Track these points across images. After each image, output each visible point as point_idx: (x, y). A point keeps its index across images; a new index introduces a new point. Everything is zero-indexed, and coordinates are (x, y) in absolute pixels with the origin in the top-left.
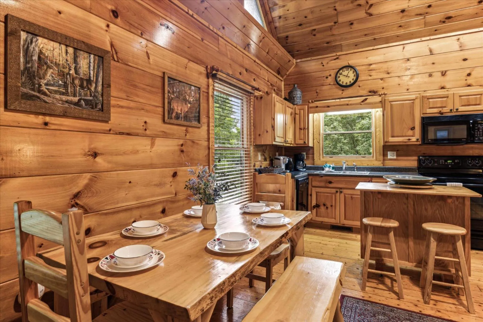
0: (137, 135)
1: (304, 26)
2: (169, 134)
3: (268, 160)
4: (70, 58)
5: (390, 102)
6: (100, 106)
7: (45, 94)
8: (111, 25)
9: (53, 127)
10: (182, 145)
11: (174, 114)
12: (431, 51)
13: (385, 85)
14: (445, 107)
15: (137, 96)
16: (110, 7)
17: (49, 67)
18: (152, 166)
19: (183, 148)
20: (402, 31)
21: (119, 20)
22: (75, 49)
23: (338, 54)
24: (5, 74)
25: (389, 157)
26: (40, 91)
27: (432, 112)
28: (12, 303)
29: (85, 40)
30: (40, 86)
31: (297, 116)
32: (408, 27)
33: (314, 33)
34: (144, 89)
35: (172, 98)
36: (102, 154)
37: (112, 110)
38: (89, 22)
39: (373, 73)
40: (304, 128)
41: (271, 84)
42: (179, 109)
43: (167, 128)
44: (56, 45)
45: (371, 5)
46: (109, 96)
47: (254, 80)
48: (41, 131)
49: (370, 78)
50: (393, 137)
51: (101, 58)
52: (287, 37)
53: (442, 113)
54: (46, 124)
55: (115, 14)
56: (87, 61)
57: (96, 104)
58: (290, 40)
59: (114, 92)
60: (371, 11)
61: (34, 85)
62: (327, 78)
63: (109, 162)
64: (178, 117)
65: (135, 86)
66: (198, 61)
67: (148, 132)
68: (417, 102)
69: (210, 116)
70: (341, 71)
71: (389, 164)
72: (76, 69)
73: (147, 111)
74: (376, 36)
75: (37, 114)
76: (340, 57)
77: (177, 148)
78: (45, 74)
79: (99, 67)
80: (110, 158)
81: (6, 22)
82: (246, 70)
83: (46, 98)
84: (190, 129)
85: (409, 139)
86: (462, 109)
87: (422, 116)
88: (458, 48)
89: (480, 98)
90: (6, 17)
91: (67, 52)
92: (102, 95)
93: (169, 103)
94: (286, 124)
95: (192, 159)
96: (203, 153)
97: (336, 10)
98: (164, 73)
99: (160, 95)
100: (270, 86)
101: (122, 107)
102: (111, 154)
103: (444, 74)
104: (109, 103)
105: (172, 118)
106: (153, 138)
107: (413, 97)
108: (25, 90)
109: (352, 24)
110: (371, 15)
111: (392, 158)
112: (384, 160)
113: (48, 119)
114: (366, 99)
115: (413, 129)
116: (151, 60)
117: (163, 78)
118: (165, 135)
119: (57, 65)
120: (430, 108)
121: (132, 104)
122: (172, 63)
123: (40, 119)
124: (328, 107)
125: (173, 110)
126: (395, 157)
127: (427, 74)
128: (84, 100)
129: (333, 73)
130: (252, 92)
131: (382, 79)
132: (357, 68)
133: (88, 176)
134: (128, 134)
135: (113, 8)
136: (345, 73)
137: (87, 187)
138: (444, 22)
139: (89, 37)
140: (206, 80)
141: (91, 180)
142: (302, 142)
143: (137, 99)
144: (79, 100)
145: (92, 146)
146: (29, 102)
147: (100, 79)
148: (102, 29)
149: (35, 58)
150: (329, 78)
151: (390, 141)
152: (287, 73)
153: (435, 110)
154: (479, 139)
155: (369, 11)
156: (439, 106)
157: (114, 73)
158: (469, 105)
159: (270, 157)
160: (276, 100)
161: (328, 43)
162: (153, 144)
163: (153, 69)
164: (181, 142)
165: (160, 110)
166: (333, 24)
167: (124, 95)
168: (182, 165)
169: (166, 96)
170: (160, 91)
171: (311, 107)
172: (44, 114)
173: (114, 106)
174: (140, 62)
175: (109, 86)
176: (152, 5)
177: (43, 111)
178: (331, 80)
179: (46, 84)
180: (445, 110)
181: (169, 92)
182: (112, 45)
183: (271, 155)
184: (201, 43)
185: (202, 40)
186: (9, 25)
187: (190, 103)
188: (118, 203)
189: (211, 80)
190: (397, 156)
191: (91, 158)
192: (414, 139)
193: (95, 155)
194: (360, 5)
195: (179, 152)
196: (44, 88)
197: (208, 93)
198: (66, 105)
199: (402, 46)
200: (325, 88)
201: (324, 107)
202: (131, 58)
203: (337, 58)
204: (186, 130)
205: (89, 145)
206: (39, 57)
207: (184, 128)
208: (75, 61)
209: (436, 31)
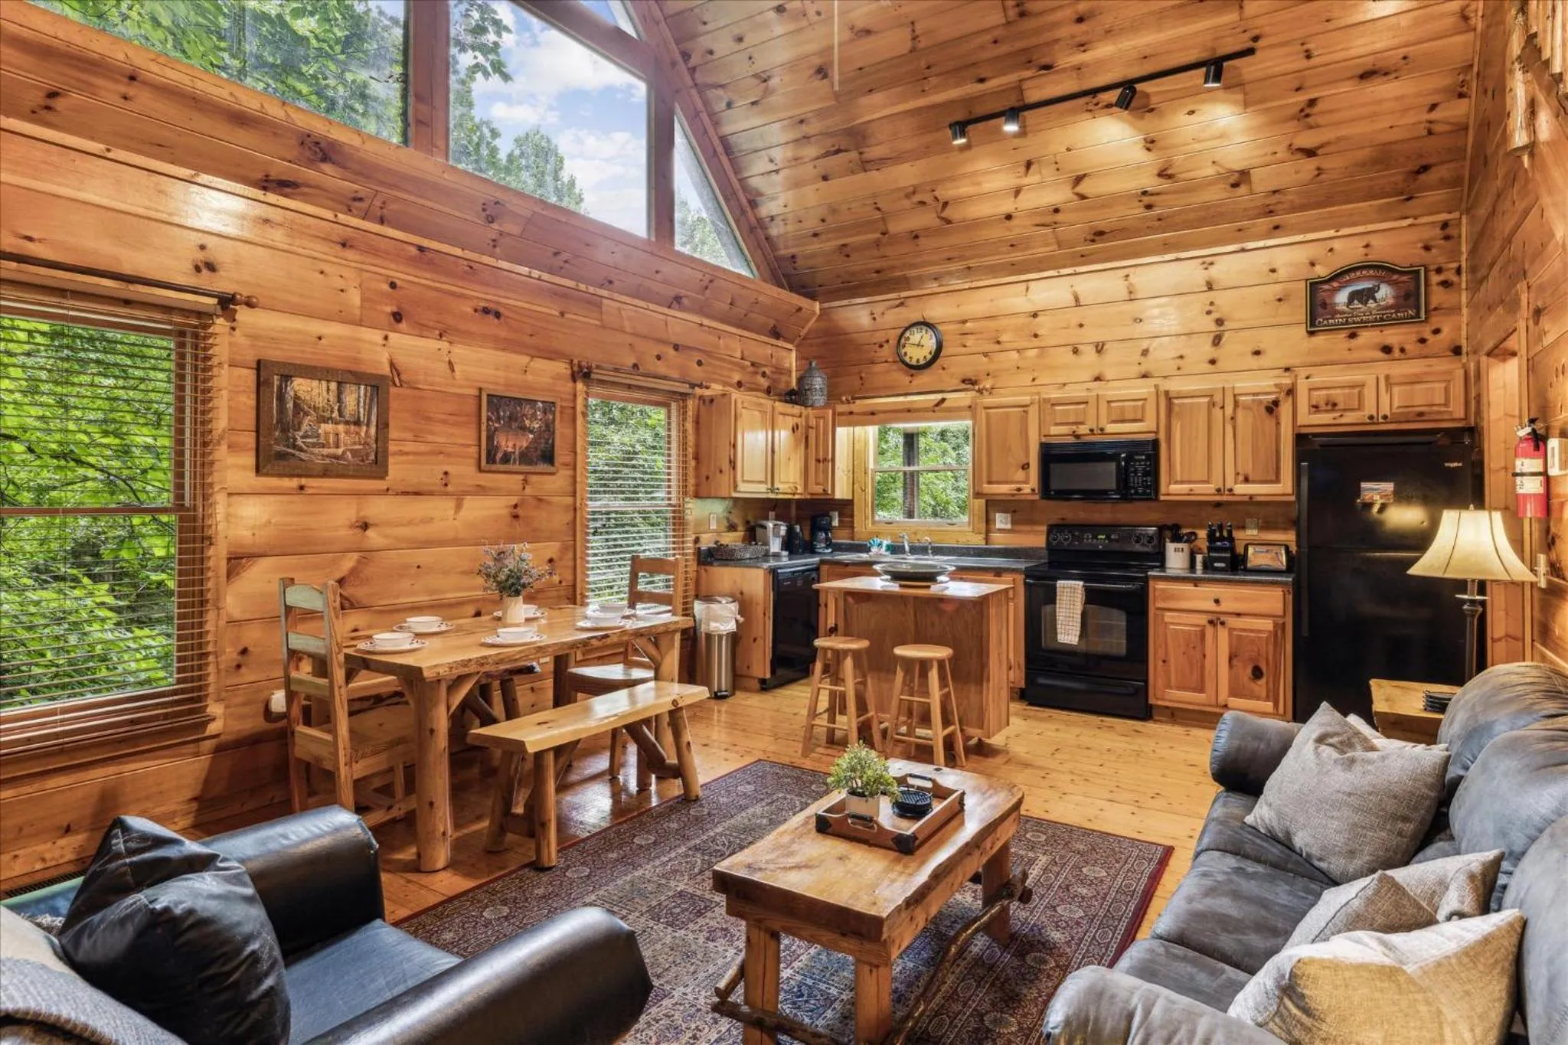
0: (431, 494)
1: (823, 237)
2: (490, 489)
3: (740, 528)
4: (332, 397)
5: (986, 408)
6: (372, 457)
7: (301, 450)
8: (391, 335)
9: (310, 491)
10: (516, 506)
11: (499, 455)
12: (1077, 299)
13: (992, 367)
14: (1082, 423)
15: (432, 433)
16: (389, 309)
17: (306, 414)
18: (456, 542)
19: (519, 511)
20: (1017, 256)
21: (403, 326)
22: (339, 383)
23: (904, 294)
24: (257, 431)
25: (999, 525)
26: (295, 447)
27: (1059, 432)
28: (262, 710)
29: (353, 367)
30: (295, 439)
31: (812, 433)
32: (1026, 249)
33: (846, 250)
34: (444, 422)
35: (496, 429)
36: (376, 525)
37: (391, 460)
38: (359, 340)
39: (970, 341)
40: (825, 460)
41: (753, 364)
42: (510, 444)
43: (486, 479)
44: (315, 383)
45: (945, 204)
46: (386, 440)
47: (700, 363)
48: (295, 498)
49: (963, 350)
50: (990, 483)
51: (376, 388)
52: (793, 257)
53: (1078, 437)
54: (302, 488)
55: (397, 317)
56: (355, 396)
57: (368, 455)
58: (800, 262)
59: (393, 433)
60: (947, 213)
61: (288, 439)
62: (881, 346)
63: (386, 536)
64: (506, 459)
65: (428, 419)
66: (551, 355)
67: (450, 488)
68: (1033, 412)
69: (579, 451)
70: (907, 334)
71: (999, 541)
72: (339, 410)
73: (449, 455)
74: (972, 263)
75: (292, 476)
76: (910, 302)
77: (505, 512)
78: (300, 424)
79: (371, 400)
80: (389, 531)
81: (258, 369)
82: (676, 347)
83: (303, 455)
84: (533, 478)
85: (1019, 490)
86: (1111, 428)
87: (1044, 440)
88: (1124, 295)
89: (1143, 406)
90: (259, 362)
91: (328, 390)
92: (376, 441)
93: (490, 438)
94: (773, 451)
95: (535, 530)
96: (561, 519)
97: (879, 209)
98: (480, 389)
99: (474, 426)
100: (751, 369)
101: (407, 454)
102: (388, 524)
103: (1100, 348)
104: (386, 451)
105: (494, 462)
106: (459, 498)
107: (1026, 399)
108: (278, 448)
109: (916, 237)
110: (949, 222)
111: (1003, 526)
112: (988, 531)
113: (304, 481)
114: (943, 400)
115: (1025, 467)
116: (458, 374)
117: (480, 397)
118: (481, 490)
119: (315, 409)
120: (1057, 424)
121: (423, 448)
122: (497, 369)
123: (294, 483)
124: (873, 414)
125: (497, 448)
126: (1009, 526)
127: (1070, 348)
128: (351, 451)
129: (893, 335)
130: (690, 391)
131: (986, 355)
132: (940, 328)
133: (355, 556)
134: (417, 494)
135: (395, 309)
136: (916, 336)
137: (354, 571)
138: (1093, 241)
139: (357, 361)
140: (570, 384)
141: (359, 562)
142: (819, 489)
143: (430, 438)
144: (344, 453)
145: (362, 514)
146: (283, 463)
147: (374, 419)
148: (377, 344)
149: (290, 405)
150: (886, 346)
151: (985, 491)
152: (803, 333)
153: (1064, 429)
154: (1136, 493)
155: (944, 215)
156: (1072, 420)
157: (394, 404)
158: (1123, 421)
159: (748, 522)
160: (739, 405)
161: (878, 272)
162: (459, 507)
163: (460, 387)
164: (514, 500)
165: (473, 450)
166: (878, 235)
167: (409, 435)
168: (513, 540)
169: (484, 427)
170: (474, 419)
171: (841, 414)
172: (299, 476)
173: (395, 454)
174: (437, 380)
175: (387, 425)
176: (460, 284)
177: (299, 471)
178: (887, 352)
179: (303, 437)
180: (1083, 430)
181: (489, 419)
182: (392, 365)
183: (750, 518)
184: (561, 320)
185: (562, 314)
186: (262, 373)
187: (531, 432)
188: (397, 597)
189: (580, 386)
190: (1013, 523)
191: (359, 531)
192: (1027, 489)
193: (365, 526)
194: (922, 203)
195: (509, 519)
196: (299, 442)
197: (574, 408)
198: (328, 461)
199: (1023, 286)
200: (878, 368)
201: (864, 414)
202: (422, 378)
203: (902, 304)
204: (525, 481)
205: (358, 511)
206: (296, 405)
207: (521, 477)
208: (339, 400)
209: (1084, 258)
